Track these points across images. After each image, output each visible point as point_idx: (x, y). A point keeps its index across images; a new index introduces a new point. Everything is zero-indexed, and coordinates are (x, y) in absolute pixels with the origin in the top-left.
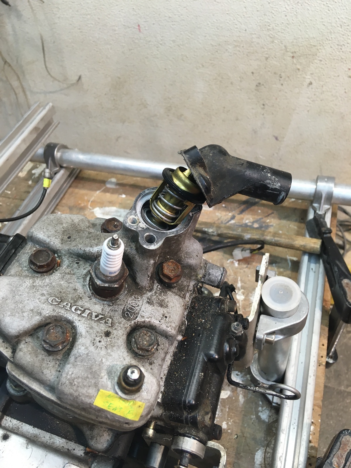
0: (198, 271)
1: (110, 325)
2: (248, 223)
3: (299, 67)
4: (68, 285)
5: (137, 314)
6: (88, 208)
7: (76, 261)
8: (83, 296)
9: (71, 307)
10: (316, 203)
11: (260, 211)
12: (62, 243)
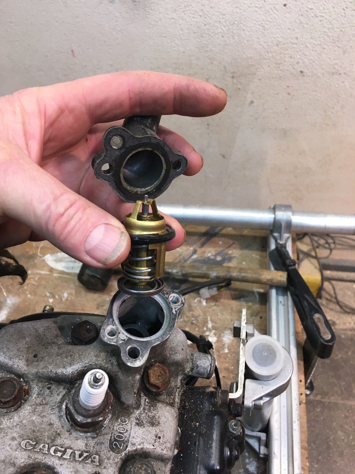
0: (185, 365)
1: (98, 464)
2: (211, 256)
3: (239, 87)
4: (41, 420)
5: (126, 442)
6: (37, 255)
7: (47, 385)
8: (61, 431)
9: (49, 449)
10: (276, 232)
11: (220, 243)
12: (27, 365)
